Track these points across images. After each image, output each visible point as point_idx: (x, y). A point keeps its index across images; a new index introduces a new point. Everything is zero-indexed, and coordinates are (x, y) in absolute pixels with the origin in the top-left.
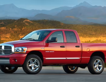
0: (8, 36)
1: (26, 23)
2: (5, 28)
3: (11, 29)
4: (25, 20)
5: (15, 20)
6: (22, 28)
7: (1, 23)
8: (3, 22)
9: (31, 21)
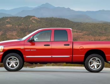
0: (14, 34)
1: (33, 20)
2: (11, 25)
3: (17, 26)
4: (33, 18)
5: (21, 17)
6: (29, 25)
7: (7, 20)
8: (9, 19)
9: (38, 18)
